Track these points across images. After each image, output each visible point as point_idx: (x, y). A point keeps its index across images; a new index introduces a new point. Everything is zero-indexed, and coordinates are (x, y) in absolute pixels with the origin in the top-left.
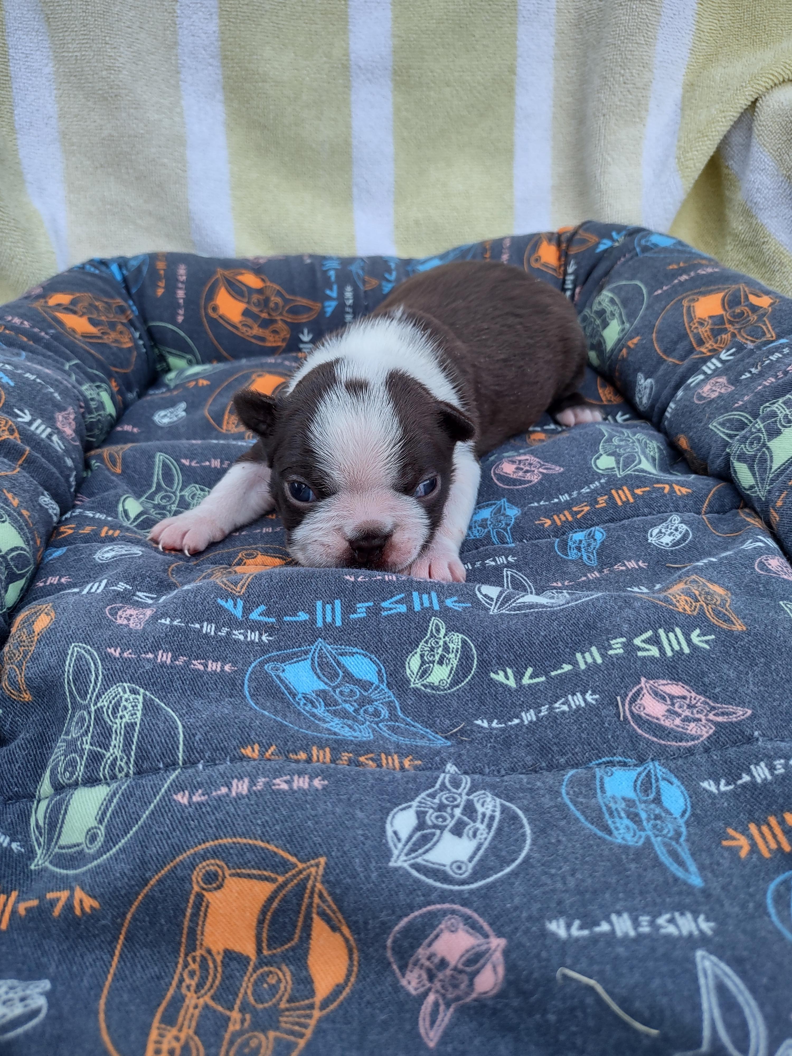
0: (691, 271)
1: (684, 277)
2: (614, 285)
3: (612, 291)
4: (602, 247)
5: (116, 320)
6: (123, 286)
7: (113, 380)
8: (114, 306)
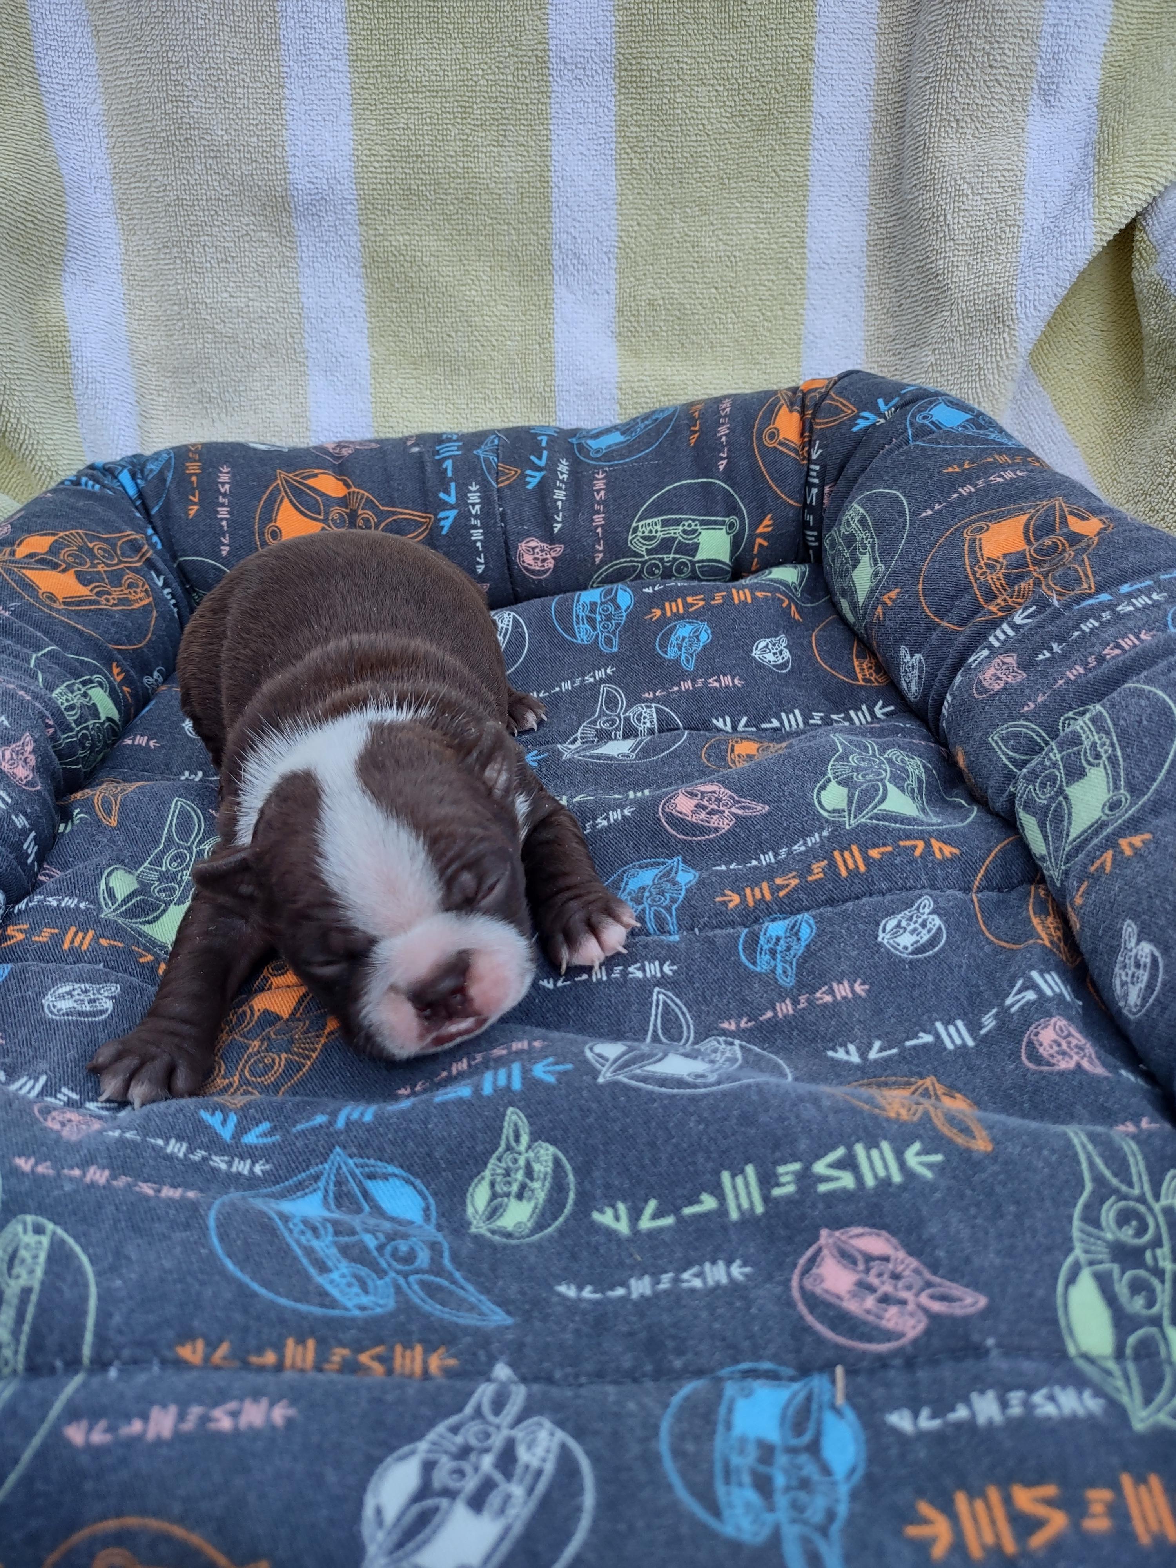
1: (970, 488)
2: (867, 494)
3: (863, 503)
4: (862, 424)
5: (122, 566)
6: (138, 503)
7: (115, 665)
8: (120, 543)
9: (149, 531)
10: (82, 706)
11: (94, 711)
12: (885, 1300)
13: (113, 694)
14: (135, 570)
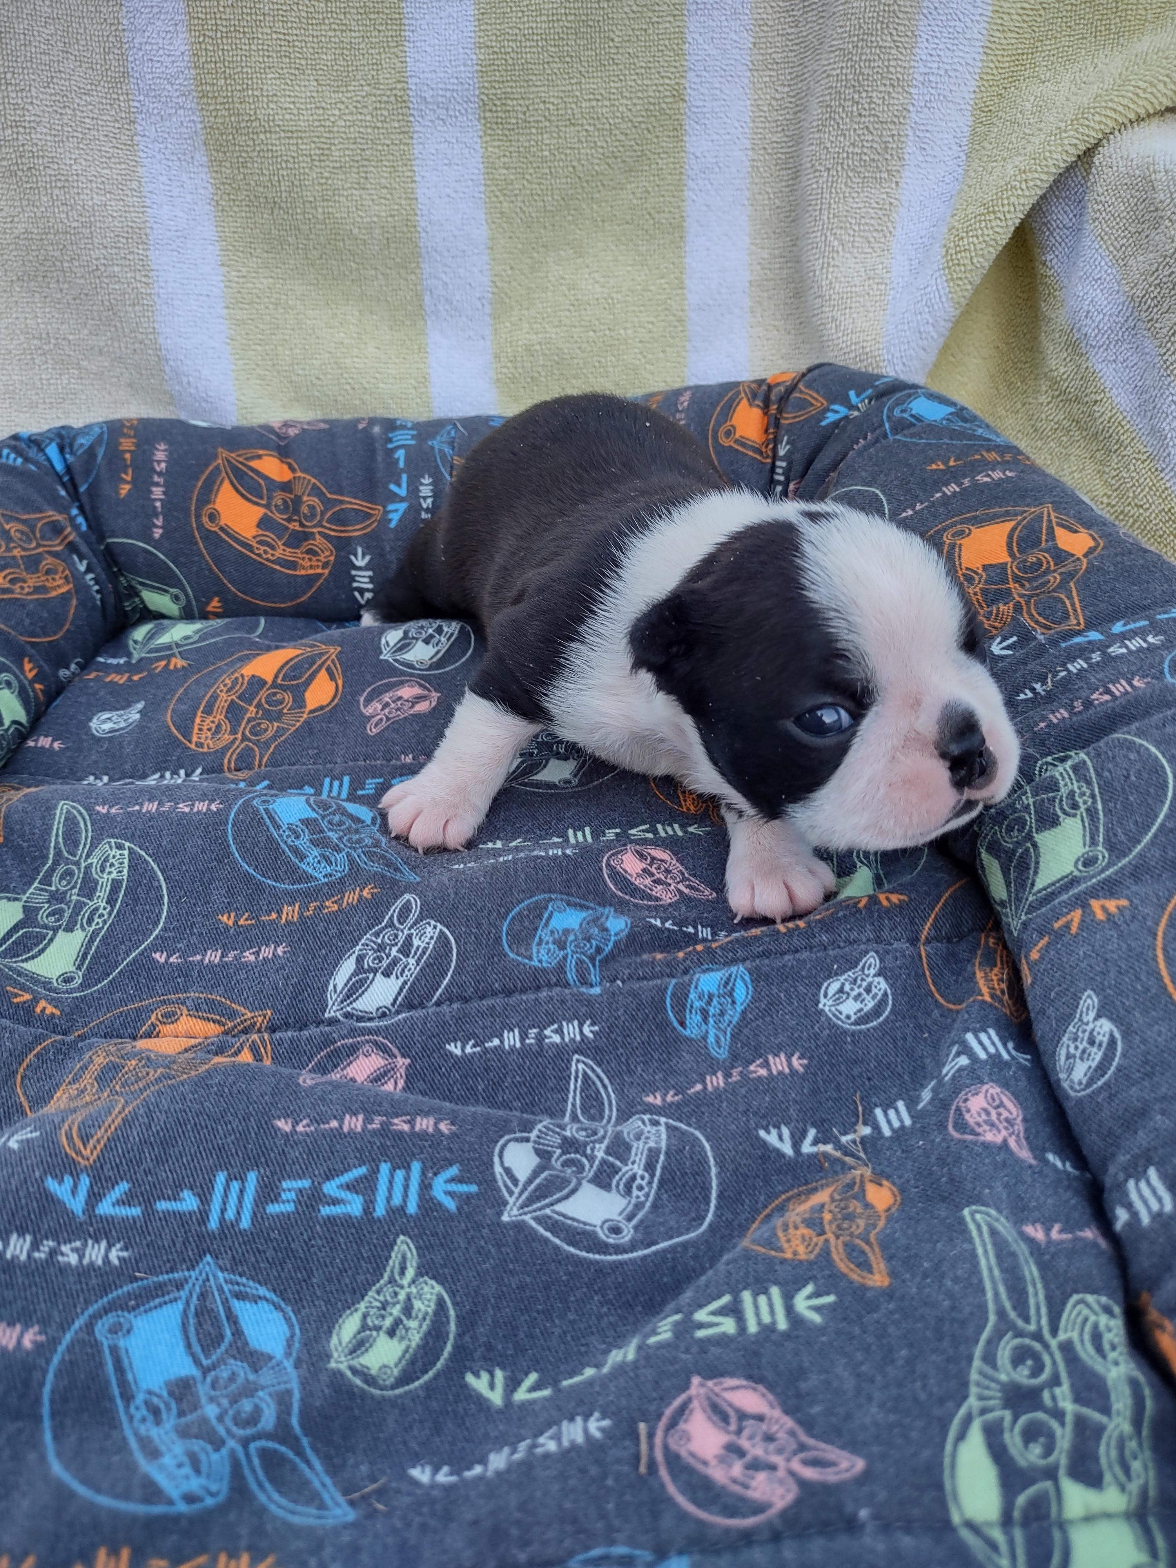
0: (965, 476)
1: (954, 487)
2: (843, 488)
4: (831, 418)
5: (41, 550)
6: (66, 479)
7: (26, 660)
8: (39, 525)
9: (75, 511)
12: (755, 1466)
13: (22, 693)
14: (55, 555)
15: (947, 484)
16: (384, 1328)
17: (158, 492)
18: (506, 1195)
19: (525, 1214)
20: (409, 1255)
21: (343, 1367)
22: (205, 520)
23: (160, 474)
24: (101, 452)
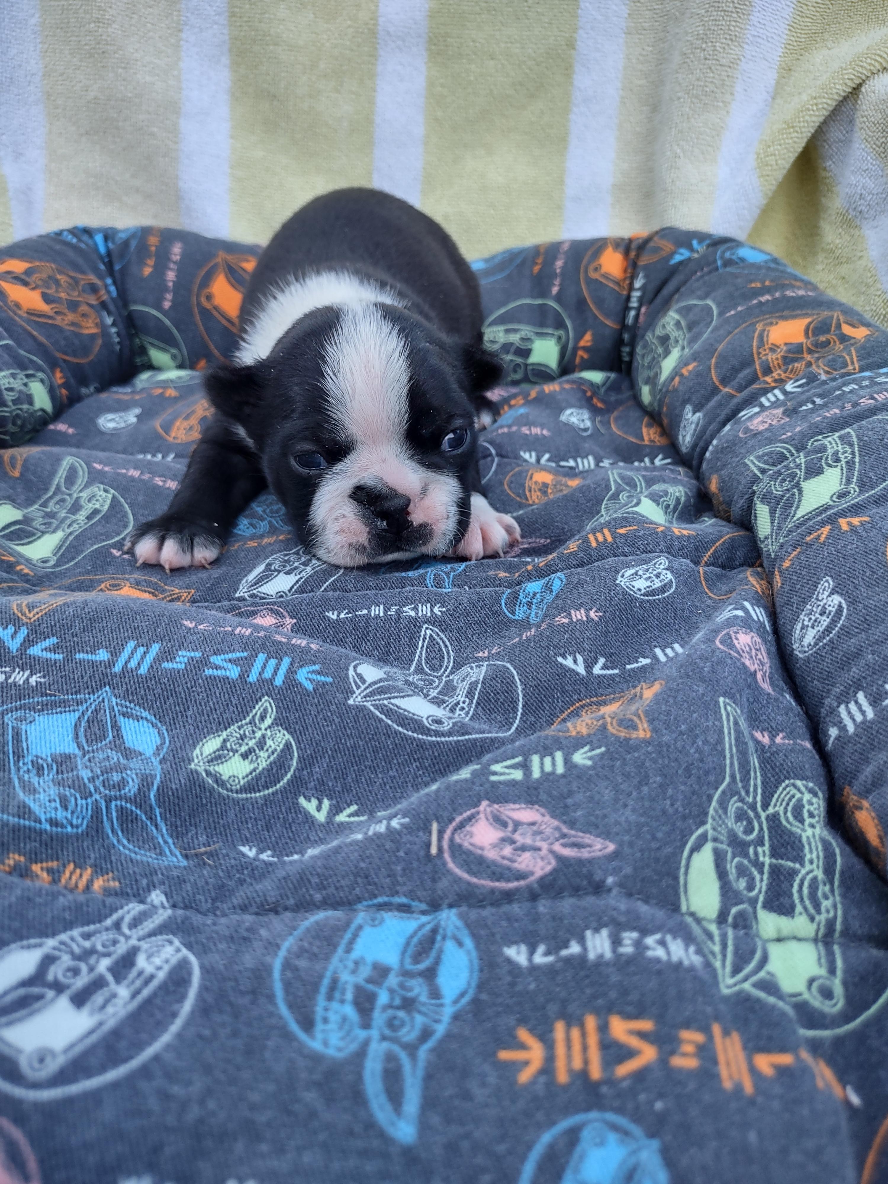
0: (776, 291)
1: (768, 297)
2: (683, 304)
3: (679, 311)
4: (678, 258)
5: (80, 300)
6: (106, 260)
7: (58, 370)
8: (83, 283)
9: (109, 281)
10: (20, 392)
11: (29, 399)
12: (523, 849)
13: (52, 392)
14: (90, 306)
15: (763, 295)
16: (240, 752)
17: (171, 276)
18: (355, 688)
19: (368, 701)
20: (270, 710)
21: (201, 769)
22: (203, 300)
23: (175, 263)
24: (133, 244)
